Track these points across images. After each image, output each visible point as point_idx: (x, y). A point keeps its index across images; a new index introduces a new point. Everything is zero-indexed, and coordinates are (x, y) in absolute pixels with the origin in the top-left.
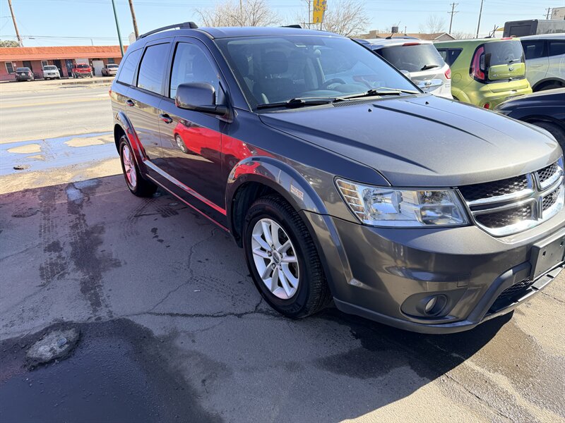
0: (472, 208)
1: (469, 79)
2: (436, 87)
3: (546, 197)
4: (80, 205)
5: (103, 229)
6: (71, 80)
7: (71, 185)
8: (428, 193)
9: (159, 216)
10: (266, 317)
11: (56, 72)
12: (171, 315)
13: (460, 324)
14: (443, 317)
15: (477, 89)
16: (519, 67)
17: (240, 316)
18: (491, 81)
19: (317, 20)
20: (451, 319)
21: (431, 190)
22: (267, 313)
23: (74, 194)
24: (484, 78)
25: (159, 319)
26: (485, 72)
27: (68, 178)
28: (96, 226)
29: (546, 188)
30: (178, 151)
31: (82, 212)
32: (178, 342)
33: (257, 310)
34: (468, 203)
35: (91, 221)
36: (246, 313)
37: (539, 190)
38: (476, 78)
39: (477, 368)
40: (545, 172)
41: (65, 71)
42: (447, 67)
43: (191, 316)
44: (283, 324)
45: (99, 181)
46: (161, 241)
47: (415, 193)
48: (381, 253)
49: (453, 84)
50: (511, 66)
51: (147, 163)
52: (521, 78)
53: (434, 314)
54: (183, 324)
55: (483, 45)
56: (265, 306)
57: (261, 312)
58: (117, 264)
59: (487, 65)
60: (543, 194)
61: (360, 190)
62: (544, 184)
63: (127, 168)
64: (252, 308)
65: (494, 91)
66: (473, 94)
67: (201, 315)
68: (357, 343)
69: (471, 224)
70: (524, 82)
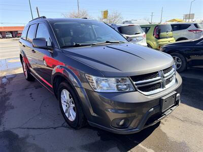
0: (136, 84)
1: (153, 38)
2: (140, 40)
3: (167, 80)
4: (5, 85)
5: (11, 93)
6: (16, 38)
7: (5, 77)
8: (120, 79)
9: (34, 89)
10: (65, 128)
11: (11, 35)
12: (28, 128)
13: (134, 130)
14: (127, 128)
15: (156, 41)
16: (170, 33)
17: (55, 128)
18: (161, 38)
19: (105, 18)
20: (130, 128)
21: (120, 78)
22: (66, 127)
23: (4, 80)
24: (158, 37)
25: (23, 130)
26: (159, 35)
27: (4, 74)
28: (9, 93)
29: (166, 77)
30: (44, 66)
31: (5, 87)
32: (28, 140)
33: (63, 126)
34: (134, 83)
35: (7, 91)
36: (58, 127)
37: (164, 77)
38: (155, 37)
39: (143, 147)
40: (166, 70)
41: (14, 35)
42: (144, 33)
43: (36, 129)
44: (71, 131)
45: (16, 75)
46: (32, 98)
47: (114, 79)
48: (105, 104)
49: (147, 39)
50: (167, 33)
51: (30, 68)
52: (171, 37)
53: (123, 126)
54: (32, 132)
55: (157, 26)
56: (66, 124)
57: (64, 126)
58: (12, 108)
59: (159, 33)
60: (166, 79)
61: (94, 78)
62: (165, 75)
63: (25, 70)
64: (60, 125)
65: (162, 42)
66: (155, 43)
67: (39, 129)
68: (99, 138)
69: (136, 91)
70: (173, 39)
